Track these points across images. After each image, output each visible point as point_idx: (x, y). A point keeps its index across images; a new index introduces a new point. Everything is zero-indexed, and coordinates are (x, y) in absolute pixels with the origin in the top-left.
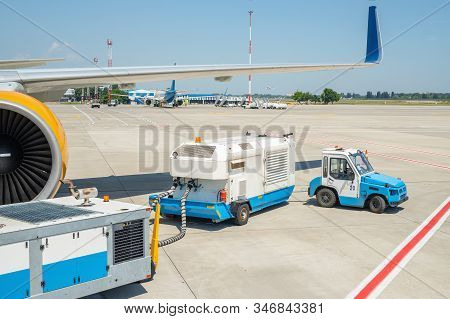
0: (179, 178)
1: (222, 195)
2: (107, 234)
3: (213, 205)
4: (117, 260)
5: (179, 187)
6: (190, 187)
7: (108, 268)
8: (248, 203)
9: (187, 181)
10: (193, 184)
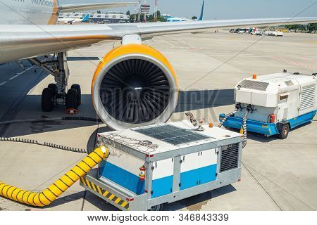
0: (240, 103)
1: (271, 118)
2: (218, 153)
3: (266, 125)
4: (222, 170)
5: (239, 109)
6: (248, 110)
7: (216, 175)
8: (289, 124)
9: (246, 106)
10: (250, 108)
